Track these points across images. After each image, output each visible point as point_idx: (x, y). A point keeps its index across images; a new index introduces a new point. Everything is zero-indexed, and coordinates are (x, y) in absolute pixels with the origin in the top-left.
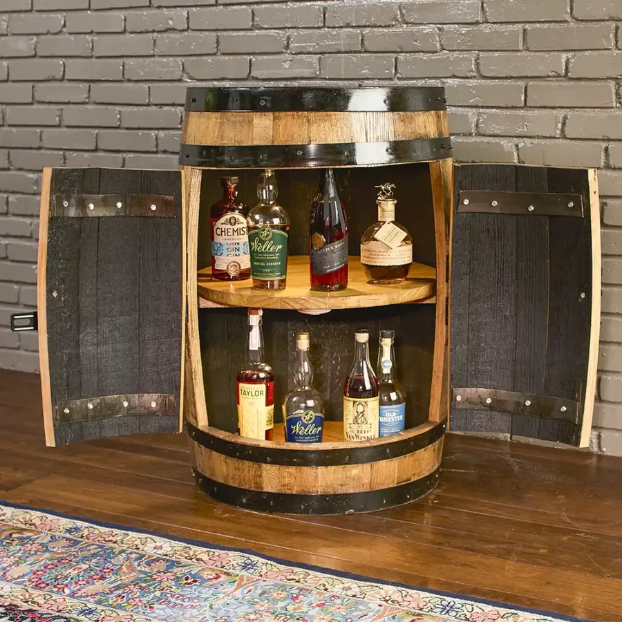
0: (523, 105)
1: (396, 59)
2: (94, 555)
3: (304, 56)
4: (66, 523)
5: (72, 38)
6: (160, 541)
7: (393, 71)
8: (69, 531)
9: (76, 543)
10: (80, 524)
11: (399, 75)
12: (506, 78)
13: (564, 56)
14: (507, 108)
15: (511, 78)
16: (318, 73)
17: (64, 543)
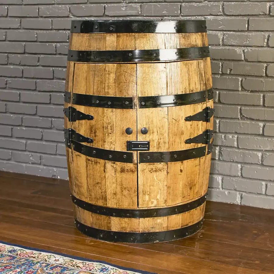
0: (247, 30)
1: (181, 6)
2: (23, 264)
3: (133, 4)
4: (8, 247)
6: (58, 257)
7: (179, 12)
8: (10, 252)
9: (14, 258)
10: (16, 248)
11: (182, 14)
12: (238, 16)
14: (239, 31)
15: (241, 15)
16: (140, 13)
17: (8, 258)
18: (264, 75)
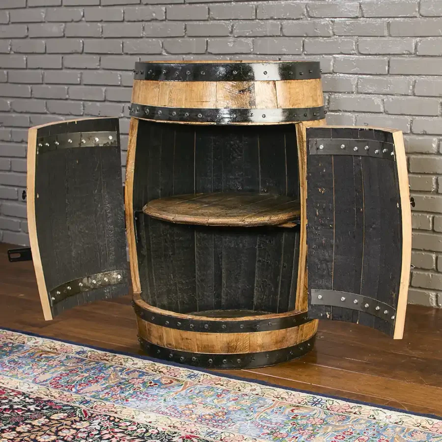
0: (387, 72)
1: (303, 41)
2: (93, 368)
3: (243, 39)
4: (76, 348)
5: (88, 24)
6: (136, 360)
7: (302, 50)
8: (78, 353)
9: (82, 360)
10: (86, 349)
11: (306, 53)
12: (376, 55)
13: (414, 40)
14: (377, 75)
15: (379, 55)
16: (252, 50)
17: (75, 360)
18: (409, 132)
